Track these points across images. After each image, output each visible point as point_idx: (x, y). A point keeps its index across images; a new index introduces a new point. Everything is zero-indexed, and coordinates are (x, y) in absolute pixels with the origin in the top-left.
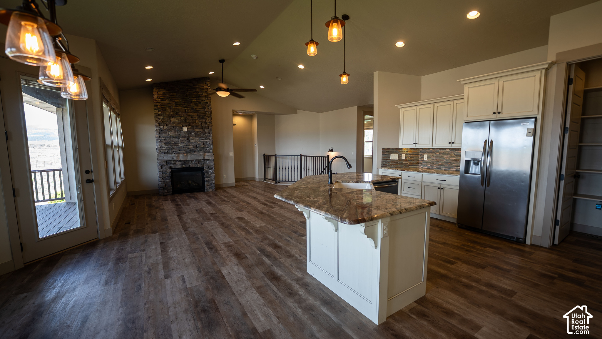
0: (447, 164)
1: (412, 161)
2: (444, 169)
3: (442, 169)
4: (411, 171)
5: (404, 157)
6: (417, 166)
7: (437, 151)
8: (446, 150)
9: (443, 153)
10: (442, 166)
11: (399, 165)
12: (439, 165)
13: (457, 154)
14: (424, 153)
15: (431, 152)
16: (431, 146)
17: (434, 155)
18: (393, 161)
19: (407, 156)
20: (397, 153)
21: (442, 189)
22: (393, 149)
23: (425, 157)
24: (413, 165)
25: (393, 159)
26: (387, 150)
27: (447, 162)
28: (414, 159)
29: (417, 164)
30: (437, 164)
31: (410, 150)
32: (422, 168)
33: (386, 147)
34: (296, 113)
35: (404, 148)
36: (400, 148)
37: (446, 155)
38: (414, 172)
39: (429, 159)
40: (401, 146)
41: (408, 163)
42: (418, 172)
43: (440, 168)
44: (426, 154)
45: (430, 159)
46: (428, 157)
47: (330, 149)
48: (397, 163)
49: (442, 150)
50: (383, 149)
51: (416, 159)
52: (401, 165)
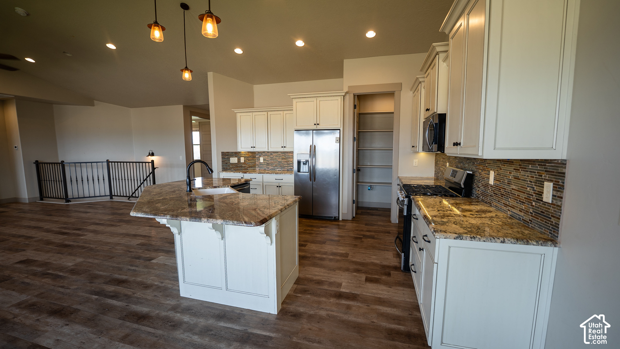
0: (280, 165)
1: (250, 164)
2: (278, 170)
3: (276, 170)
4: (253, 173)
5: (242, 160)
6: (255, 168)
7: (271, 154)
9: (276, 156)
10: (276, 167)
11: (238, 168)
12: (273, 166)
13: (287, 156)
14: (260, 156)
15: (266, 155)
16: (267, 150)
17: (269, 158)
18: (233, 164)
19: (245, 159)
20: (236, 157)
21: (280, 187)
22: (232, 153)
23: (262, 159)
24: (251, 167)
25: (232, 162)
26: (227, 154)
27: (279, 163)
28: (252, 162)
29: (254, 166)
30: (272, 166)
31: (247, 153)
32: (260, 169)
33: (225, 150)
34: (93, 105)
35: (242, 151)
36: (238, 152)
37: (279, 158)
38: (255, 174)
40: (239, 150)
41: (246, 165)
43: (274, 169)
44: (262, 157)
45: (266, 161)
46: (264, 160)
47: (149, 153)
48: (237, 167)
49: (275, 153)
50: (222, 153)
51: (254, 162)
52: (240, 168)
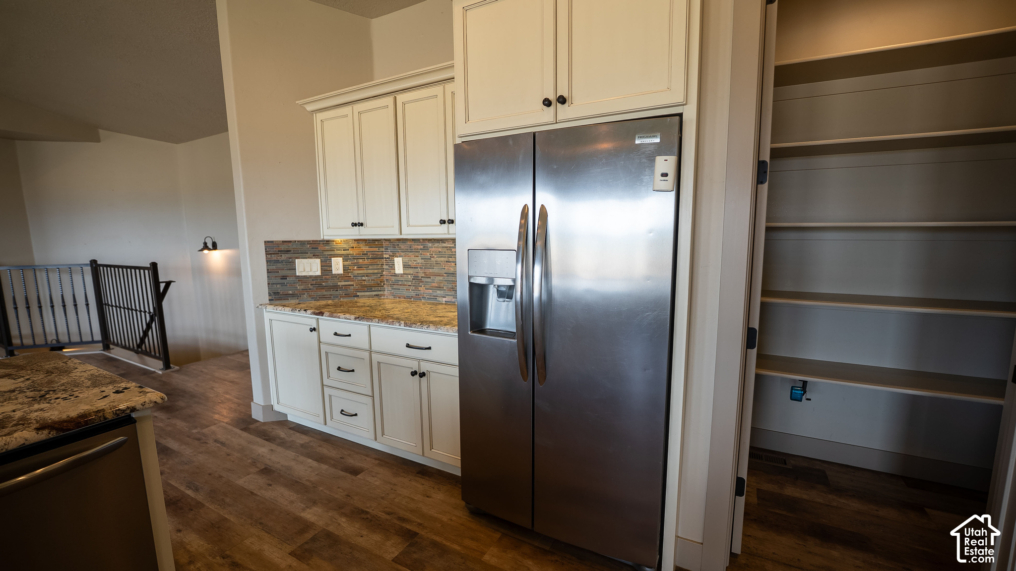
1: (364, 278)
2: (444, 299)
5: (338, 266)
7: (425, 248)
8: (444, 245)
9: (440, 254)
10: (438, 292)
11: (325, 293)
12: (432, 288)
14: (394, 255)
15: (410, 251)
16: (397, 232)
17: (419, 260)
18: (304, 279)
19: (346, 263)
20: (315, 256)
21: (422, 375)
22: (302, 243)
23: (399, 266)
24: (369, 288)
25: (304, 274)
26: (283, 248)
28: (371, 271)
29: (378, 285)
31: (355, 245)
32: (394, 296)
33: (279, 236)
34: (98, 139)
35: (338, 239)
36: (323, 241)
37: (446, 259)
39: (407, 272)
40: (326, 234)
41: (351, 283)
42: (356, 319)
44: (400, 256)
45: (411, 271)
46: (405, 266)
47: (205, 244)
48: (320, 287)
49: (436, 245)
50: (265, 242)
51: (376, 271)
52: (332, 292)
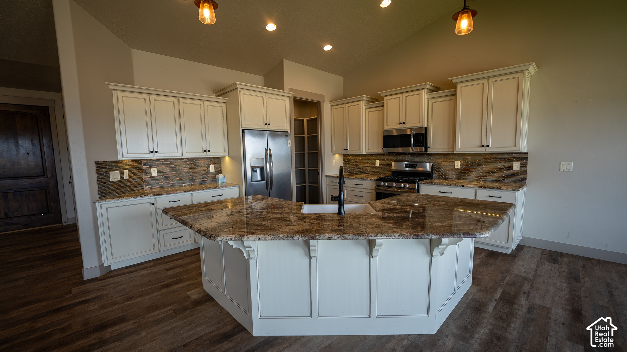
0: (187, 178)
1: (136, 180)
2: (184, 184)
3: (181, 185)
5: (126, 173)
6: (142, 187)
7: (172, 163)
8: (183, 161)
9: (181, 165)
10: (180, 182)
11: (122, 190)
12: (176, 180)
13: (198, 164)
14: (151, 167)
15: (163, 164)
16: (181, 155)
17: (168, 168)
18: (114, 183)
19: (129, 173)
20: (117, 170)
22: (111, 162)
23: (154, 172)
24: (138, 186)
25: (113, 180)
26: (103, 165)
27: (186, 175)
28: (138, 177)
29: (141, 183)
30: (174, 180)
31: (131, 163)
33: (101, 159)
35: (125, 160)
36: (119, 161)
37: (184, 167)
39: (161, 175)
40: (120, 158)
41: (132, 183)
42: (185, 192)
43: (178, 185)
44: (155, 167)
46: (158, 172)
48: (120, 187)
49: (178, 161)
50: (97, 163)
51: (140, 176)
52: (125, 189)
